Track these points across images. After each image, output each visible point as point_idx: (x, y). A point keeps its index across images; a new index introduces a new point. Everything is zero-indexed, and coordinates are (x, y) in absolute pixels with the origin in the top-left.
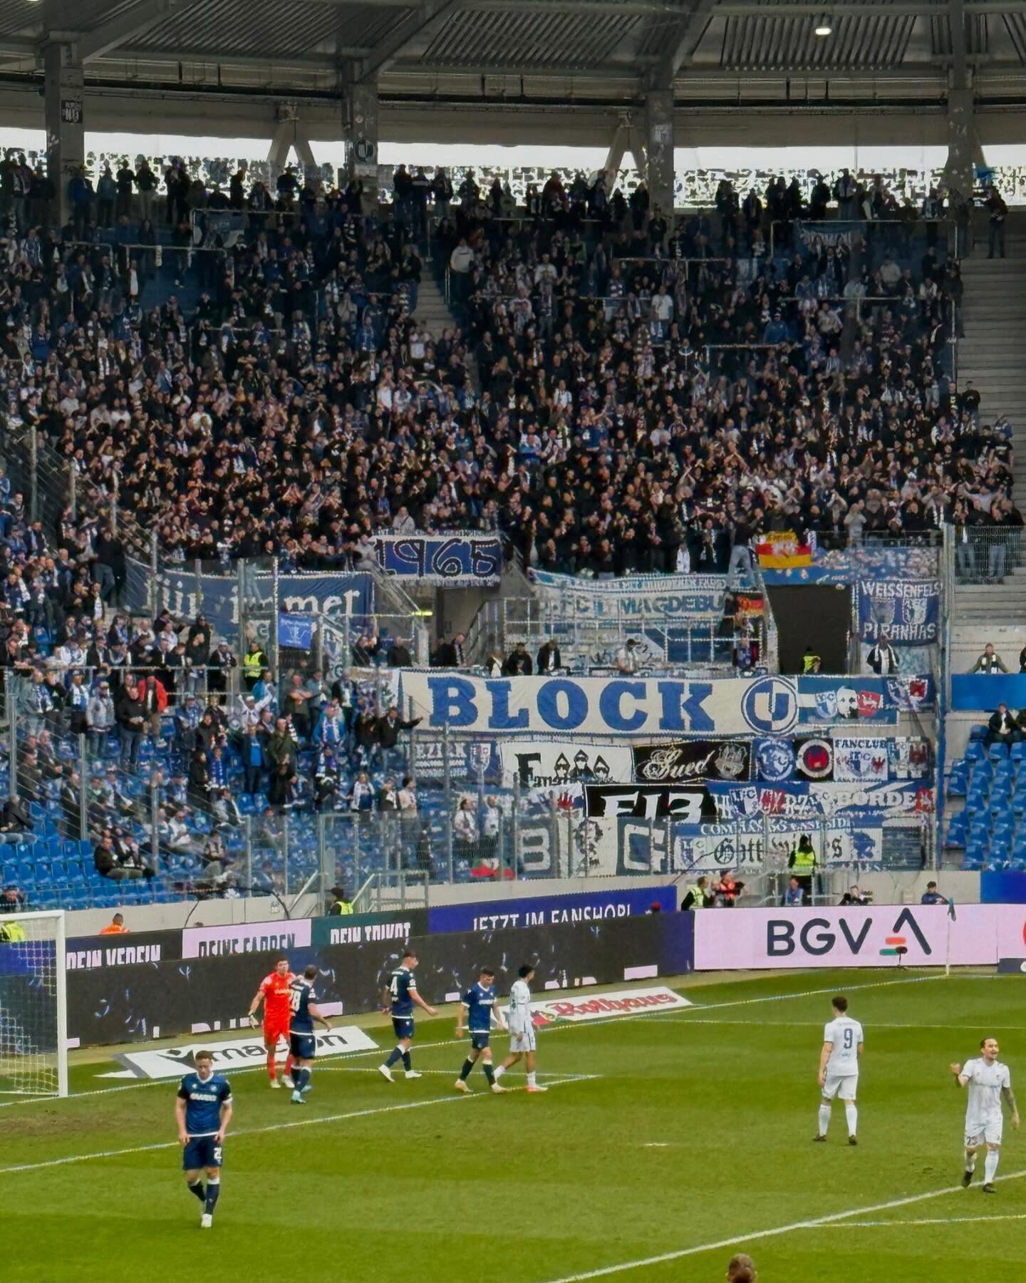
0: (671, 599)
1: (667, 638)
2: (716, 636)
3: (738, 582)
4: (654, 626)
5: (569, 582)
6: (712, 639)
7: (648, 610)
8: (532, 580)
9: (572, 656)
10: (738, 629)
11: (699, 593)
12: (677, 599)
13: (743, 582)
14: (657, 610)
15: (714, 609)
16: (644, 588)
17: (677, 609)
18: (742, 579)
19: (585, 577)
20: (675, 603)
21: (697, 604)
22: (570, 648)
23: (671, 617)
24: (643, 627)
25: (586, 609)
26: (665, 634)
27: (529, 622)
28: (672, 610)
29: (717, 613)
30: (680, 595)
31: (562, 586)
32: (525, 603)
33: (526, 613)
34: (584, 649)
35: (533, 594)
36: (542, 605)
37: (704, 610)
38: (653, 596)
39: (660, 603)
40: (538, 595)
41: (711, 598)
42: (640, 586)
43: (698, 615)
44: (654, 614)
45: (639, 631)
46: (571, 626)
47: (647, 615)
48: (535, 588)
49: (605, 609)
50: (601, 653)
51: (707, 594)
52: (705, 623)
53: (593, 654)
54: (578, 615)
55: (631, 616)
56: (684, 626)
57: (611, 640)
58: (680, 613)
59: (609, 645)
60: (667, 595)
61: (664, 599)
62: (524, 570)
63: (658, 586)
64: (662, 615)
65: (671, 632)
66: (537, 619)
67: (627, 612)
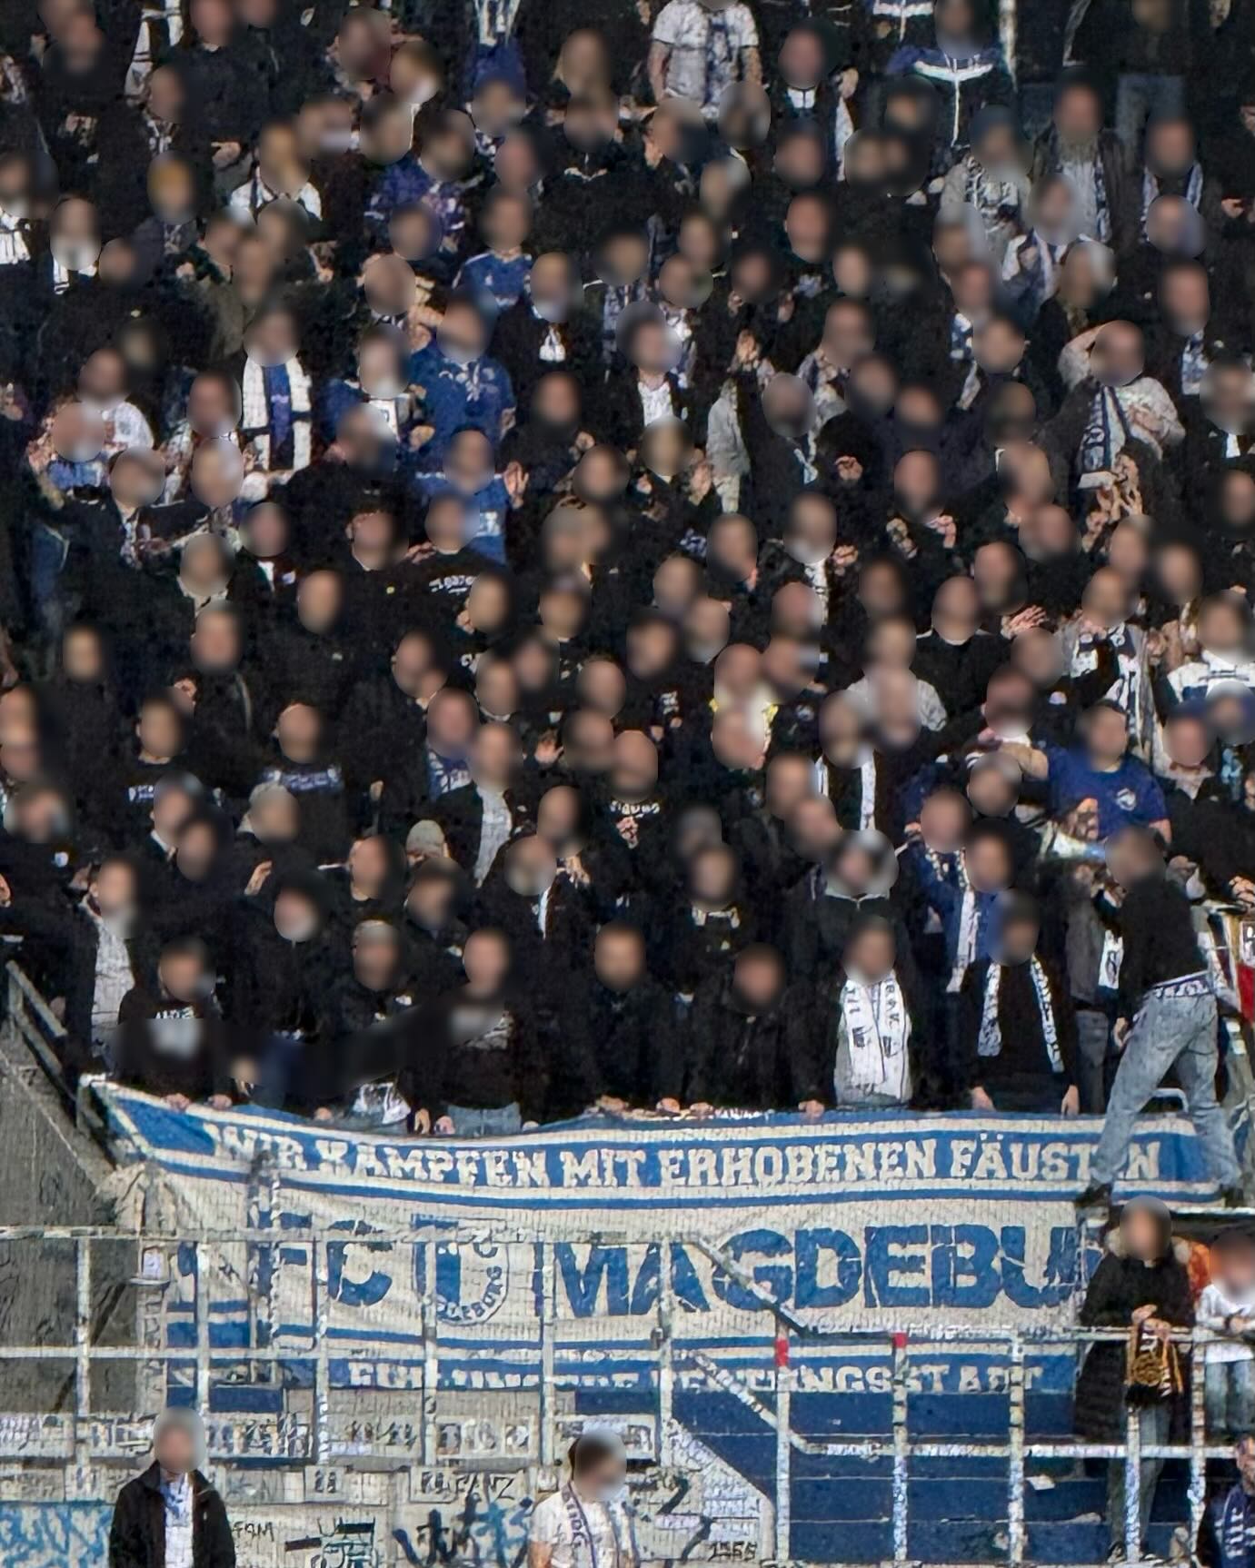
0: (808, 1241)
1: (787, 1438)
2: (1034, 1431)
3: (1146, 1161)
4: (722, 1381)
5: (289, 1159)
6: (1017, 1449)
7: (689, 1291)
8: (104, 1138)
9: (299, 1524)
10: (1144, 1397)
11: (954, 1214)
12: (841, 1243)
13: (1178, 1159)
14: (740, 1298)
15: (1027, 1298)
16: (669, 1188)
17: (840, 1296)
18: (1172, 1143)
19: (372, 1125)
20: (827, 1273)
21: (942, 1261)
22: (293, 1486)
23: (808, 1335)
24: (665, 1381)
25: (373, 1290)
26: (779, 1420)
27: (83, 1352)
28: (810, 1295)
29: (1036, 1317)
30: (850, 1220)
31: (256, 1172)
32: (68, 1256)
33: (66, 1302)
34: (369, 1488)
35: (107, 1213)
36: (154, 1266)
37: (978, 1299)
38: (717, 1225)
39: (747, 1265)
40: (130, 1219)
41: (1014, 1238)
42: (650, 1174)
43: (944, 1324)
44: (720, 1318)
45: (644, 1401)
46: (299, 1375)
47: (685, 1325)
48: (119, 1182)
49: (470, 1293)
50: (450, 1513)
51: (994, 1217)
52: (981, 1362)
53: (411, 1519)
54: (335, 1316)
55: (605, 1327)
56: (877, 1380)
57: (506, 1449)
58: (851, 1315)
59: (492, 1472)
60: (779, 1221)
61: (774, 1243)
62: (64, 1088)
63: (740, 1173)
64: (765, 1325)
65: (809, 1411)
66: (126, 1335)
67: (583, 1308)
